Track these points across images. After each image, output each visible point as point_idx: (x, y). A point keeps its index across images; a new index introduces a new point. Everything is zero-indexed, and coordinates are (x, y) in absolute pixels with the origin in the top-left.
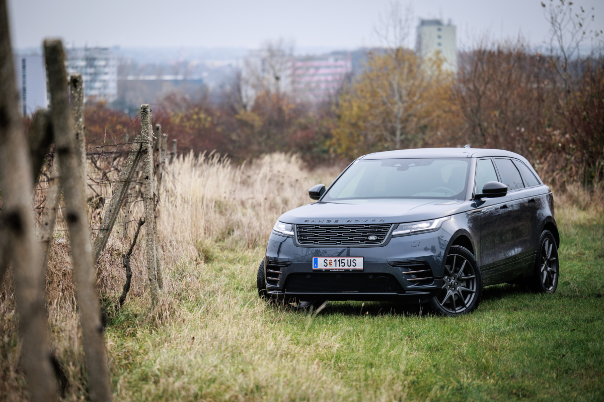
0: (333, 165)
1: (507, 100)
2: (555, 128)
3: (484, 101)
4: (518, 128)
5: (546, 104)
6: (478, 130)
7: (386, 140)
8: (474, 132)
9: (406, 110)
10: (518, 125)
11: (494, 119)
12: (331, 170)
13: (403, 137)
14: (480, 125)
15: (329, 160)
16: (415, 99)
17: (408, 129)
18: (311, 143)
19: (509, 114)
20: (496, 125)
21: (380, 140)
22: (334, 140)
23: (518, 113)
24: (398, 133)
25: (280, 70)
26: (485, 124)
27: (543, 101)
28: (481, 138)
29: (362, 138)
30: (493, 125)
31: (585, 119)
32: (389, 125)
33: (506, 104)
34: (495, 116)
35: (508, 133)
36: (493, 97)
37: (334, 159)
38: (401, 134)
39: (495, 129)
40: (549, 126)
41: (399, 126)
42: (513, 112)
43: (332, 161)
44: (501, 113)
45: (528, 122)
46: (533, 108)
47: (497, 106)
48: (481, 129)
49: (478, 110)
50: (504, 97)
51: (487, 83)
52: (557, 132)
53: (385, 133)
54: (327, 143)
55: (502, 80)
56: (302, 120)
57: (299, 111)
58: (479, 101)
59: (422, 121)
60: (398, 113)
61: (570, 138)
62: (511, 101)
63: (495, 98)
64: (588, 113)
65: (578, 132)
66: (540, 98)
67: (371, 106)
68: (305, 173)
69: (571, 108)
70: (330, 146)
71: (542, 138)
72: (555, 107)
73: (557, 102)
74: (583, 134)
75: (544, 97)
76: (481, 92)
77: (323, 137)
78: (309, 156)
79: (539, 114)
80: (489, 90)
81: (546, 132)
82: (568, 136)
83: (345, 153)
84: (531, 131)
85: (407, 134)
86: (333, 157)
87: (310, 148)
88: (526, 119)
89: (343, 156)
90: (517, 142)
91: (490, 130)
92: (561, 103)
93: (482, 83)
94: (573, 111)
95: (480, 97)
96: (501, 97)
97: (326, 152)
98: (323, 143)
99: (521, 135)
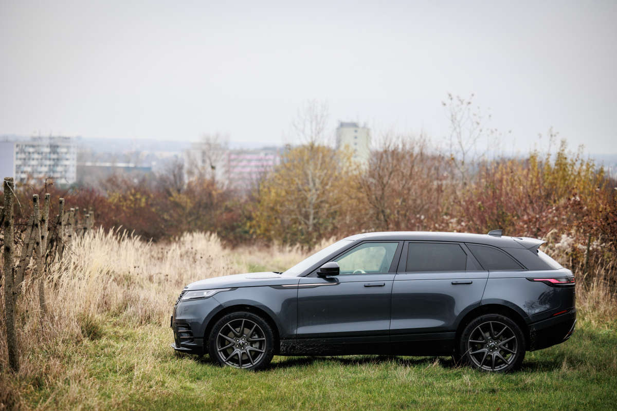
0: (254, 244)
1: (409, 189)
2: (452, 216)
3: (388, 191)
4: (418, 216)
5: (444, 194)
6: (382, 217)
7: (300, 224)
8: (378, 218)
9: (318, 197)
10: (418, 213)
11: (397, 206)
12: (251, 249)
13: (315, 221)
14: (383, 212)
15: (250, 240)
16: (328, 187)
17: (320, 214)
18: (235, 224)
19: (410, 202)
20: (398, 212)
21: (295, 223)
22: (254, 222)
23: (419, 201)
24: (311, 217)
25: (215, 161)
26: (388, 211)
27: (442, 191)
28: (383, 223)
29: (279, 221)
30: (396, 212)
31: (480, 208)
32: (304, 210)
33: (408, 194)
34: (397, 203)
35: (409, 220)
36: (396, 187)
37: (255, 240)
38: (314, 219)
39: (397, 215)
40: (446, 214)
41: (312, 211)
42: (415, 200)
43: (253, 241)
44: (404, 200)
45: (427, 210)
46: (433, 197)
47: (399, 195)
48: (384, 216)
49: (382, 197)
50: (406, 186)
51: (391, 173)
52: (454, 220)
53: (300, 217)
54: (248, 224)
55: (405, 171)
56: (228, 203)
57: (226, 195)
58: (383, 189)
59: (333, 207)
60: (312, 199)
61: (466, 225)
62: (412, 190)
63: (398, 187)
64: (482, 203)
65: (473, 220)
66: (439, 189)
67: (287, 192)
68: (227, 251)
69: (467, 199)
70: (251, 227)
71: (440, 225)
72: (452, 197)
73: (454, 192)
74: (478, 223)
75: (443, 188)
76: (385, 182)
77: (245, 219)
78: (231, 236)
79: (438, 204)
80: (393, 179)
81: (443, 219)
82: (463, 224)
83: (264, 235)
84: (430, 218)
85: (319, 219)
86: (254, 236)
87: (233, 228)
88: (426, 207)
89: (261, 236)
90: (416, 228)
91: (392, 217)
92: (459, 193)
93: (387, 173)
94: (469, 201)
95: (383, 186)
96: (403, 187)
97: (247, 232)
98: (245, 224)
99: (421, 222)
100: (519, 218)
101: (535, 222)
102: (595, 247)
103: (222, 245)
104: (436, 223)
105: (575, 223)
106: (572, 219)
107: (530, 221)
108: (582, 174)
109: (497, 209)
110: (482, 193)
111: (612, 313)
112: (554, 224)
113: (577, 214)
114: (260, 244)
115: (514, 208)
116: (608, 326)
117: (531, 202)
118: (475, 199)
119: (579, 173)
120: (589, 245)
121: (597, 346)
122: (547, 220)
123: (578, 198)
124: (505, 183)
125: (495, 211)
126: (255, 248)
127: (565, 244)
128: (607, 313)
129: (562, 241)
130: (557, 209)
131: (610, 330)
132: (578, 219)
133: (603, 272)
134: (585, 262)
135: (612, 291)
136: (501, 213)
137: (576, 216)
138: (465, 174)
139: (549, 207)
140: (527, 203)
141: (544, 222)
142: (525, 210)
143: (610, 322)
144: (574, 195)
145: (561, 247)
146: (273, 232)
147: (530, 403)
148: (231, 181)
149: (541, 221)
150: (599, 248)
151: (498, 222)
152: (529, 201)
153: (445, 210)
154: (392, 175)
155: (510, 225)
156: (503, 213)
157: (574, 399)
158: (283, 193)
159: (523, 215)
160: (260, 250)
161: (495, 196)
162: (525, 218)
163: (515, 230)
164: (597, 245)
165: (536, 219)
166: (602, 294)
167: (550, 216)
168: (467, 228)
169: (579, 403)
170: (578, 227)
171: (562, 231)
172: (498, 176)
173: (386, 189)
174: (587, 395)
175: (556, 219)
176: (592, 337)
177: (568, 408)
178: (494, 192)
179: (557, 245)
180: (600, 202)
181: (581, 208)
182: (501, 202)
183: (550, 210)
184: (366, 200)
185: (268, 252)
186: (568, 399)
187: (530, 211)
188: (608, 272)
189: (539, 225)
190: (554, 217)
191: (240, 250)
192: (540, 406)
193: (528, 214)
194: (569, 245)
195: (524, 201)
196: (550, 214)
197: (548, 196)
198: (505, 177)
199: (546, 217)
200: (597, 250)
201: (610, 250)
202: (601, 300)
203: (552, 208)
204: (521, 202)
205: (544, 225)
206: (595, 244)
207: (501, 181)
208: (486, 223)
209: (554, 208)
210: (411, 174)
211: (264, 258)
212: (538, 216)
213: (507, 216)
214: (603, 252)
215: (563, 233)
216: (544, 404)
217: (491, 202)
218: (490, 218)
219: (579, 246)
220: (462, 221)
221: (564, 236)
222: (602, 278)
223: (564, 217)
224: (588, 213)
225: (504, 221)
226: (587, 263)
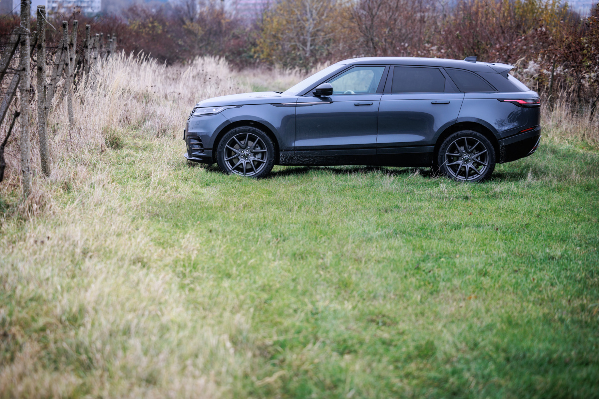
0: (257, 67)
1: (395, 20)
2: (433, 45)
3: (376, 21)
4: (403, 44)
5: (426, 24)
6: (371, 44)
7: (299, 50)
8: (367, 46)
9: (315, 26)
10: (403, 41)
11: (384, 35)
12: (255, 71)
13: (312, 47)
14: (372, 39)
15: (254, 64)
16: (323, 17)
17: (317, 41)
18: (241, 49)
19: (396, 31)
20: (385, 40)
21: (294, 49)
22: (258, 48)
23: (404, 31)
24: (309, 44)
26: (377, 39)
27: (425, 22)
28: (372, 50)
29: (280, 47)
30: (383, 40)
31: (457, 37)
32: (302, 37)
33: (395, 24)
34: (385, 32)
35: (395, 48)
36: (384, 17)
37: (259, 64)
38: (311, 45)
39: (384, 43)
40: (428, 42)
41: (309, 39)
42: (400, 30)
43: (256, 64)
44: (391, 30)
45: (411, 39)
46: (416, 27)
47: (387, 25)
48: (373, 43)
49: (371, 27)
50: (393, 17)
51: (379, 6)
52: (435, 48)
53: (298, 44)
54: (253, 50)
55: (392, 4)
56: (236, 31)
57: (233, 24)
58: (372, 20)
59: (328, 36)
60: (310, 28)
61: (445, 53)
62: (398, 21)
63: (386, 18)
64: (460, 32)
65: (451, 48)
66: (422, 20)
67: (288, 22)
68: (234, 73)
69: (446, 29)
70: (255, 53)
71: (422, 52)
72: (434, 27)
73: (435, 23)
74: (456, 50)
75: (426, 19)
76: (374, 13)
77: (250, 45)
78: (238, 60)
79: (420, 33)
80: (381, 11)
81: (425, 47)
82: (443, 51)
83: (267, 59)
84: (413, 46)
85: (315, 45)
86: (258, 61)
87: (240, 54)
88: (410, 36)
89: (264, 60)
90: (402, 54)
91: (380, 44)
92: (439, 24)
93: (376, 5)
94: (448, 30)
95: (373, 17)
96: (390, 17)
97: (251, 57)
98: (250, 50)
99: (405, 49)
100: (491, 45)
101: (506, 50)
102: (558, 72)
103: (229, 68)
104: (419, 50)
105: (542, 51)
106: (538, 47)
107: (501, 48)
108: (549, 8)
109: (473, 38)
110: (459, 24)
111: (573, 131)
112: (523, 52)
113: (543, 43)
114: (263, 67)
115: (488, 38)
116: (569, 142)
117: (503, 32)
118: (453, 29)
119: (546, 6)
120: (553, 71)
121: (559, 159)
122: (516, 48)
123: (544, 29)
124: (480, 15)
125: (471, 40)
126: (259, 70)
127: (533, 70)
128: (568, 131)
129: (529, 67)
130: (525, 39)
131: (570, 145)
132: (544, 47)
133: (565, 94)
134: (549, 85)
135: (573, 112)
136: (476, 41)
137: (542, 45)
138: (445, 7)
139: (519, 37)
140: (499, 33)
141: (514, 50)
142: (497, 39)
143: (570, 138)
144: (541, 27)
145: (529, 72)
146: (274, 57)
147: (499, 208)
148: (238, 11)
149: (511, 48)
150: (562, 73)
151: (474, 49)
152: (501, 31)
153: (427, 39)
154: (380, 8)
155: (484, 53)
156: (478, 42)
157: (538, 206)
158: (284, 22)
159: (496, 44)
160: (263, 73)
161: (472, 27)
162: (498, 46)
163: (488, 57)
164: (561, 71)
165: (507, 47)
166: (564, 113)
167: (519, 44)
168: (446, 55)
169: (541, 209)
170: (544, 55)
171: (529, 58)
172: (474, 9)
173: (375, 19)
174: (549, 202)
175: (525, 47)
176: (554, 151)
177: (531, 213)
178: (471, 23)
179: (525, 70)
180: (564, 33)
181: (547, 38)
182: (477, 32)
183: (520, 39)
184: (357, 29)
185: (270, 75)
186: (532, 206)
187: (501, 40)
188: (570, 95)
189: (510, 52)
190: (523, 46)
191: (246, 72)
192: (507, 212)
193: (500, 43)
194: (536, 70)
195: (497, 31)
196: (518, 43)
197: (518, 26)
198: (480, 10)
199: (516, 45)
200: (560, 75)
201: (572, 75)
202: (563, 119)
203: (521, 38)
204: (494, 32)
205: (514, 53)
206: (559, 69)
207: (477, 13)
208: (463, 50)
209: (523, 38)
210: (397, 6)
211: (266, 80)
212: (509, 45)
213: (481, 44)
214: (566, 77)
215: (531, 60)
216: (510, 210)
217: (468, 32)
218: (466, 46)
219: (545, 71)
220: (442, 49)
221: (531, 63)
222: (564, 100)
223: (532, 46)
224: (553, 43)
225: (478, 48)
226: (551, 86)
